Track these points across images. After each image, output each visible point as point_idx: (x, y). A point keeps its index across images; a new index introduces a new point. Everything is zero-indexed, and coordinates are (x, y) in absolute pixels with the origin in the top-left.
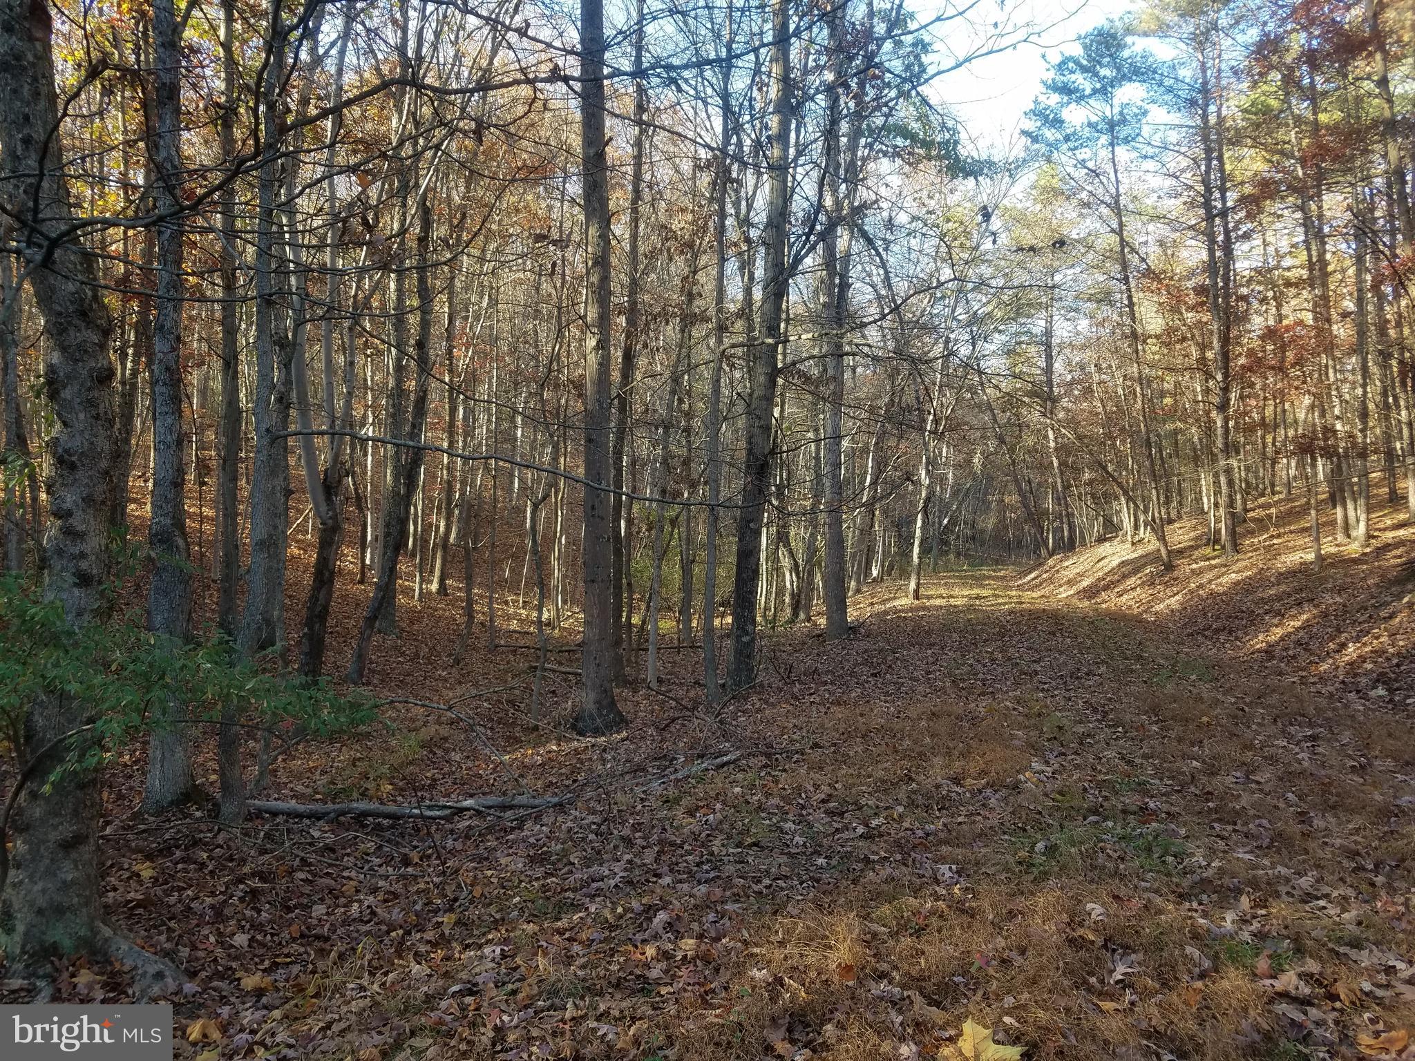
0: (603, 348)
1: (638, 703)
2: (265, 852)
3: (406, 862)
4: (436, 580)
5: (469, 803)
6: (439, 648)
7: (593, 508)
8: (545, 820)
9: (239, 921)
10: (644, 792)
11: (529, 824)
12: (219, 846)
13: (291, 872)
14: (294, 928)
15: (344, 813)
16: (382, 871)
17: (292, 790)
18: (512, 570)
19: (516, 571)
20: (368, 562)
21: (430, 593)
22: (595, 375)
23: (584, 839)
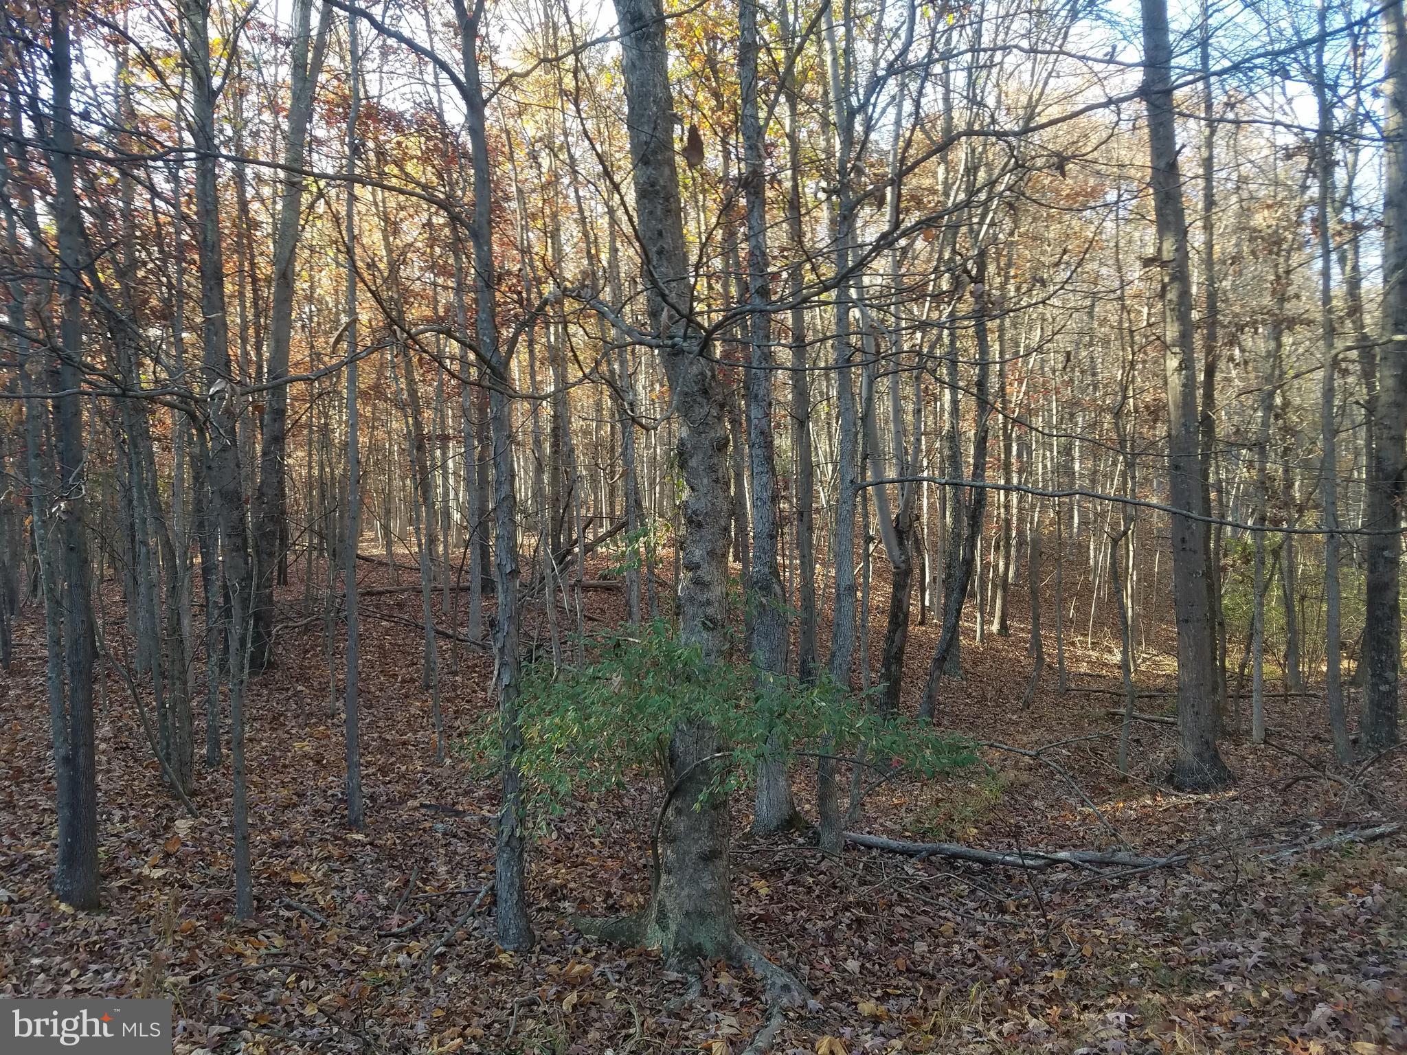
0: (1186, 368)
1: (1244, 758)
2: (865, 883)
3: (1002, 909)
4: (997, 621)
5: (1062, 855)
6: (1005, 690)
7: (1183, 540)
8: (1153, 882)
9: (848, 947)
10: (1272, 861)
11: (1133, 884)
12: (822, 873)
13: (890, 906)
14: (900, 961)
15: (934, 853)
16: (978, 915)
17: (881, 825)
18: (1077, 609)
19: (1082, 610)
20: (927, 603)
21: (991, 634)
22: (1179, 397)
23: (1205, 908)
